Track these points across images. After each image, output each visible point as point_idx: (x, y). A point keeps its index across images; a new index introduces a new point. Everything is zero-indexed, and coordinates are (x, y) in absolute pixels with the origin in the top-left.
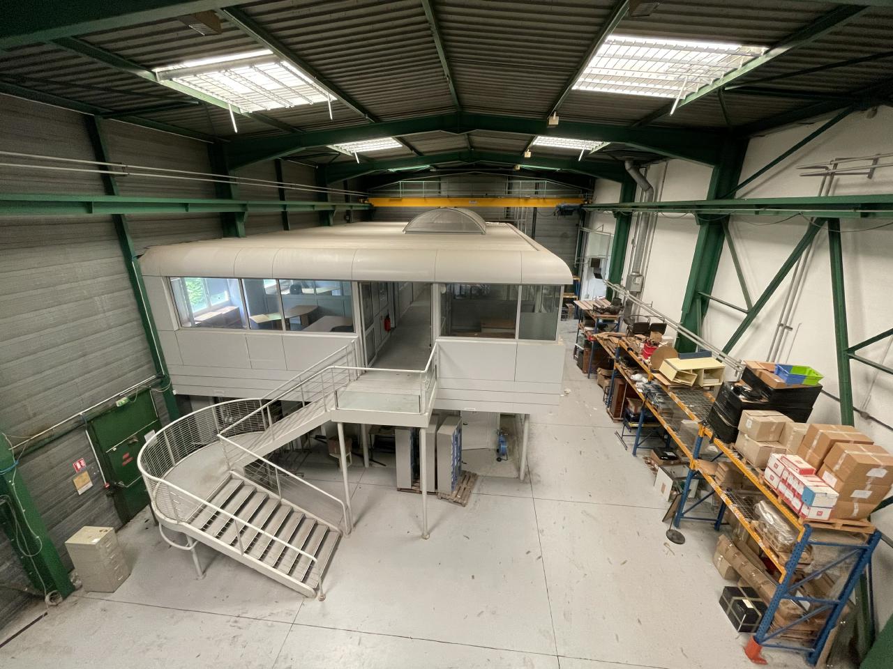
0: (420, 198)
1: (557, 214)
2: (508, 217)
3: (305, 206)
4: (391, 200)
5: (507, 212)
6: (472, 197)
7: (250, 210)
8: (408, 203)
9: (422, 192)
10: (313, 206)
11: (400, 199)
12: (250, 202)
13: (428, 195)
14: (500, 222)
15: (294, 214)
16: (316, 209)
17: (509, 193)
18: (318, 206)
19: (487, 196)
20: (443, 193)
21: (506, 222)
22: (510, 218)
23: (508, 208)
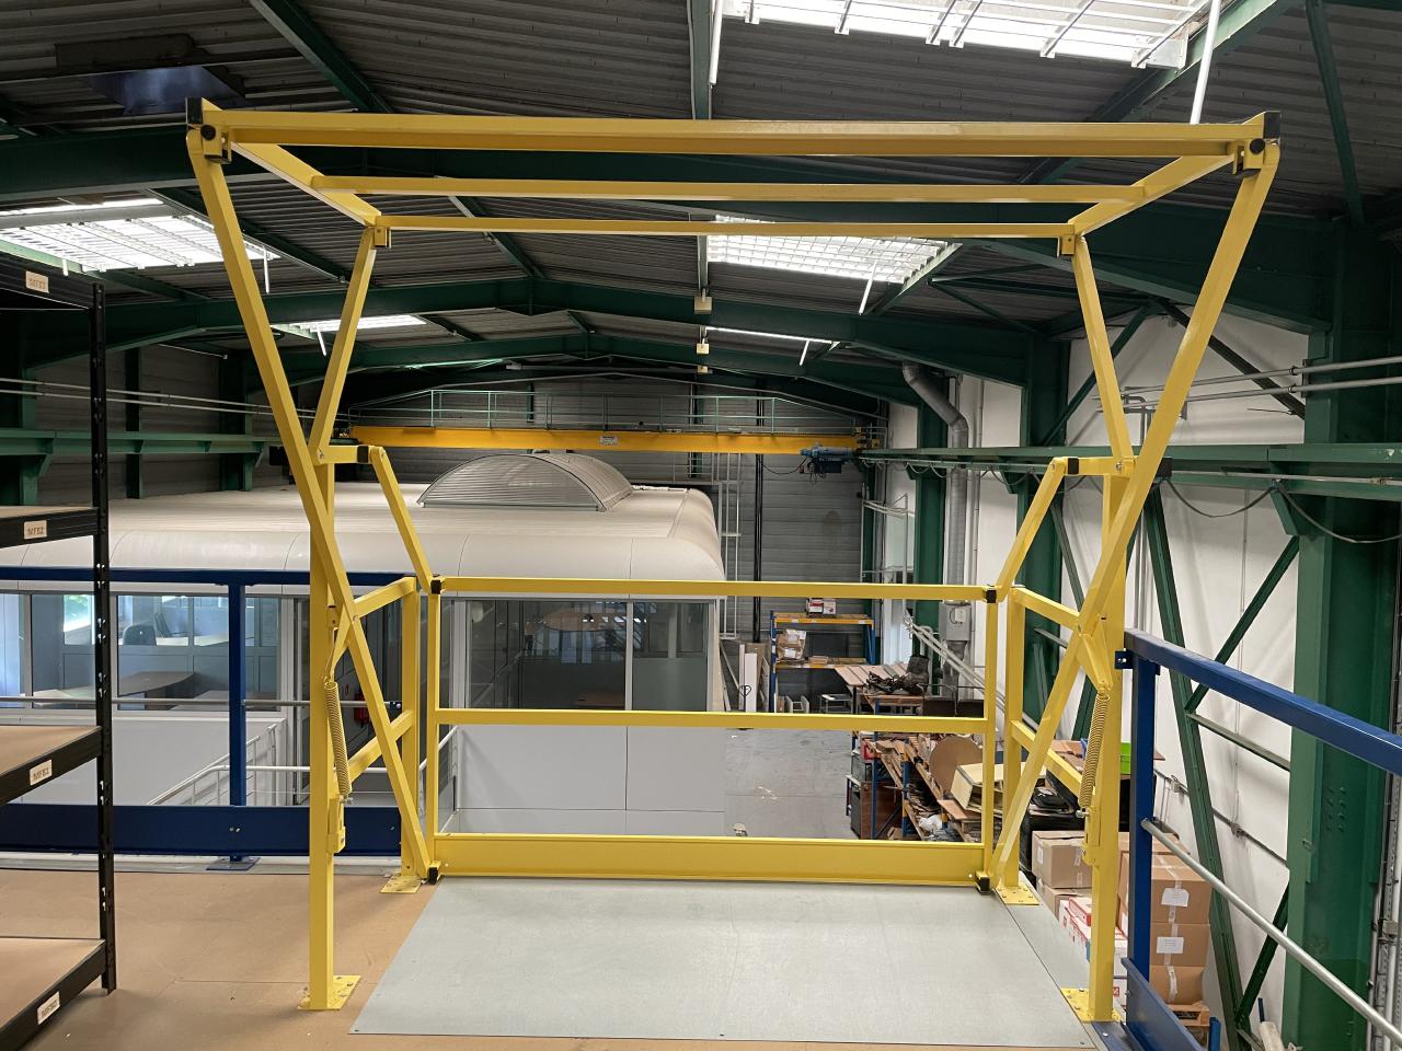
0: (482, 428)
1: (806, 470)
2: (695, 475)
3: (187, 444)
4: (406, 432)
5: (694, 462)
6: (607, 428)
7: (58, 452)
8: (447, 439)
9: (484, 416)
10: (207, 444)
11: (430, 431)
12: (60, 435)
13: (500, 422)
14: (671, 486)
15: (156, 462)
16: (212, 451)
17: (696, 421)
18: (220, 444)
19: (641, 428)
20: (540, 419)
21: (689, 487)
22: (701, 478)
23: (695, 454)
